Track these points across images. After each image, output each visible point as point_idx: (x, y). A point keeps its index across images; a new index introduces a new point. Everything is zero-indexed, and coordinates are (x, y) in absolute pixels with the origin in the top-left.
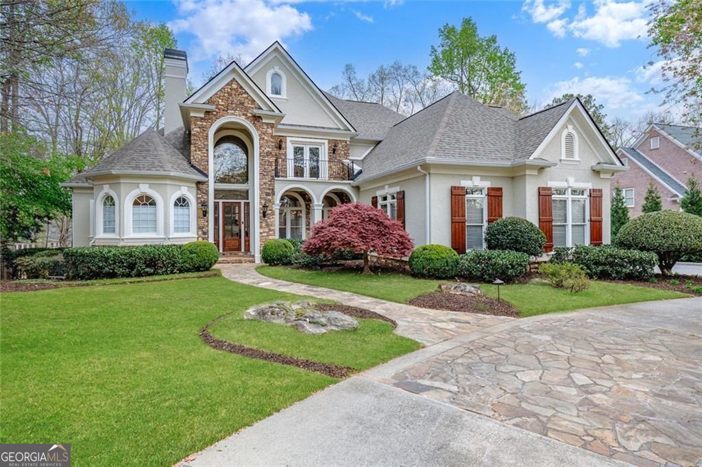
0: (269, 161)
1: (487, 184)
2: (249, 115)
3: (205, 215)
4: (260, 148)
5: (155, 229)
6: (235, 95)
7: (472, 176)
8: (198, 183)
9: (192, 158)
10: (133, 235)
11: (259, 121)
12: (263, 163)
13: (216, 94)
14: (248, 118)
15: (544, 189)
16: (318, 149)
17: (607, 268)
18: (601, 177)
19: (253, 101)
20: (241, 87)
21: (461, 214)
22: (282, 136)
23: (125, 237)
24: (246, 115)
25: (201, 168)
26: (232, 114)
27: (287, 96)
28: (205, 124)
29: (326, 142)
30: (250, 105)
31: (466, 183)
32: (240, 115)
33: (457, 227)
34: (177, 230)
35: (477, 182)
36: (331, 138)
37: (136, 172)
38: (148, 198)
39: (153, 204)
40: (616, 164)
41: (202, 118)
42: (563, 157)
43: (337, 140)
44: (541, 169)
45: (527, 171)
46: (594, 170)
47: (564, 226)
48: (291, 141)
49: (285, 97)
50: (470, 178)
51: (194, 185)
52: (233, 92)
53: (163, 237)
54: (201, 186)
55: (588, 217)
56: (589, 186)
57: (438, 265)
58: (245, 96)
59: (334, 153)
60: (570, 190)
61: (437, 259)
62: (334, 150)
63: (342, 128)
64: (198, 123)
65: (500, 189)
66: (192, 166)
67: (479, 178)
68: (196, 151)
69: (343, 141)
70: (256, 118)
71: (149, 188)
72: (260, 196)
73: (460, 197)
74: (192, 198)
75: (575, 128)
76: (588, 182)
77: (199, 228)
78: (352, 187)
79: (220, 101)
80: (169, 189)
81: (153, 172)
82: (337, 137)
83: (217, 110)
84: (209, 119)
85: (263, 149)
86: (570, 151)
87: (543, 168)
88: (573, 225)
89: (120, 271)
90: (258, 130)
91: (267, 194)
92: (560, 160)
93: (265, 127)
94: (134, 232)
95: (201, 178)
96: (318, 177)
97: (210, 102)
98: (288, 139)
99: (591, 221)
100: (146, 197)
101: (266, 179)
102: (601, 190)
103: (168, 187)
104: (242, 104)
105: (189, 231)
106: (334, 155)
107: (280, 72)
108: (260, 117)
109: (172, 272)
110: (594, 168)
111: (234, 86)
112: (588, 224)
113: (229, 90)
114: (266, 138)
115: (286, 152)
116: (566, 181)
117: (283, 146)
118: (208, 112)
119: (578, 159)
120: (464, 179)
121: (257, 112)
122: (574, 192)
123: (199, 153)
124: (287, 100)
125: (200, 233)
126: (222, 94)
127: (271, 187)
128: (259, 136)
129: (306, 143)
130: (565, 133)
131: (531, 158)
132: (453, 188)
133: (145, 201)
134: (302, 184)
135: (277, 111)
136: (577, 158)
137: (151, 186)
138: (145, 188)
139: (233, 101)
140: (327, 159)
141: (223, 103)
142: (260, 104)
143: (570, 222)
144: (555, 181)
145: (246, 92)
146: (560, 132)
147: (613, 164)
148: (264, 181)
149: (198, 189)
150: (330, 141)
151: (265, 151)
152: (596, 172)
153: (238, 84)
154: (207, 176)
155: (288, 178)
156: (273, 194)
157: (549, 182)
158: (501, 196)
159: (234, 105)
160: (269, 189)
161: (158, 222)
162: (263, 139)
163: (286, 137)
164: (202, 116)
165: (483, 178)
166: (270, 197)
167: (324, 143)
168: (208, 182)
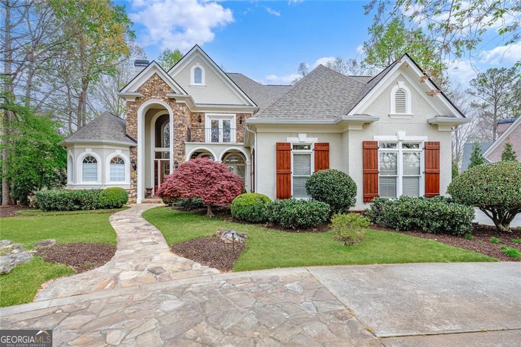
0: (180, 131)
1: (313, 140)
2: (166, 98)
3: (135, 170)
4: (174, 121)
5: (96, 179)
6: (157, 84)
7: (298, 133)
8: (131, 147)
9: (127, 130)
10: (82, 183)
11: (173, 102)
12: (176, 131)
13: (143, 85)
14: (165, 100)
15: (368, 143)
16: (230, 120)
17: (417, 220)
18: (439, 130)
19: (169, 88)
20: (161, 79)
21: (286, 166)
22: (202, 113)
23: (77, 184)
24: (164, 98)
25: (133, 137)
26: (155, 98)
27: (206, 84)
28: (135, 106)
29: (235, 115)
30: (167, 91)
31: (292, 140)
32: (160, 99)
33: (282, 178)
34: (112, 179)
35: (303, 138)
36: (239, 112)
37: (82, 140)
38: (92, 158)
39: (95, 161)
40: (455, 117)
41: (134, 103)
42: (393, 112)
43: (243, 114)
44: (366, 124)
45: (349, 126)
46: (431, 124)
47: (395, 177)
48: (208, 116)
49: (204, 85)
50: (297, 135)
51: (128, 149)
52: (155, 83)
53: (101, 184)
54: (133, 149)
55: (423, 169)
56: (424, 139)
57: (245, 212)
58: (164, 84)
59: (241, 123)
60: (400, 144)
61: (246, 206)
62: (241, 122)
63: (247, 104)
64: (131, 106)
65: (327, 144)
66: (127, 136)
67: (305, 135)
68: (129, 125)
69: (248, 114)
70: (172, 100)
71: (92, 151)
72: (174, 155)
73: (285, 152)
74: (127, 158)
75: (407, 84)
76: (424, 135)
77: (132, 178)
78: (245, 147)
79: (146, 89)
80: (105, 152)
81: (93, 140)
82: (243, 111)
83: (144, 96)
84: (139, 103)
85: (176, 122)
86: (401, 106)
87: (369, 123)
88: (403, 177)
89: (59, 207)
90: (172, 108)
91: (179, 154)
92: (389, 115)
93: (178, 106)
94: (83, 180)
95: (133, 144)
96: (218, 141)
97: (139, 90)
98: (206, 115)
99: (426, 173)
100: (91, 157)
101: (178, 143)
102: (439, 142)
103: (104, 150)
104: (162, 90)
105: (124, 180)
106: (241, 125)
107: (201, 67)
108: (174, 99)
109: (91, 209)
110: (430, 122)
111: (156, 78)
112: (423, 176)
113: (152, 81)
114: (178, 114)
115: (204, 124)
116: (396, 135)
117: (202, 120)
118: (138, 98)
119: (411, 114)
120: (291, 137)
121: (172, 95)
122: (406, 145)
123: (131, 126)
124: (206, 86)
125: (132, 181)
126: (147, 85)
127: (182, 149)
128: (173, 112)
129: (220, 117)
130: (395, 89)
131: (351, 114)
132: (278, 144)
133: (89, 160)
134: (205, 146)
135: (185, 94)
136: (409, 111)
137: (93, 150)
138: (89, 151)
139: (155, 89)
140: (235, 128)
141: (148, 91)
142: (174, 89)
143: (400, 174)
144: (382, 135)
145: (164, 82)
146: (388, 89)
147: (453, 116)
148: (177, 145)
149: (131, 151)
150: (237, 115)
151: (178, 123)
152: (434, 125)
153: (159, 77)
154: (136, 142)
155: (206, 142)
156: (184, 154)
157: (374, 137)
158: (328, 151)
159: (156, 92)
160: (181, 151)
161: (98, 174)
162: (177, 114)
163: (204, 113)
164: (134, 100)
165: (309, 135)
166: (181, 156)
167: (233, 117)
168: (137, 146)
